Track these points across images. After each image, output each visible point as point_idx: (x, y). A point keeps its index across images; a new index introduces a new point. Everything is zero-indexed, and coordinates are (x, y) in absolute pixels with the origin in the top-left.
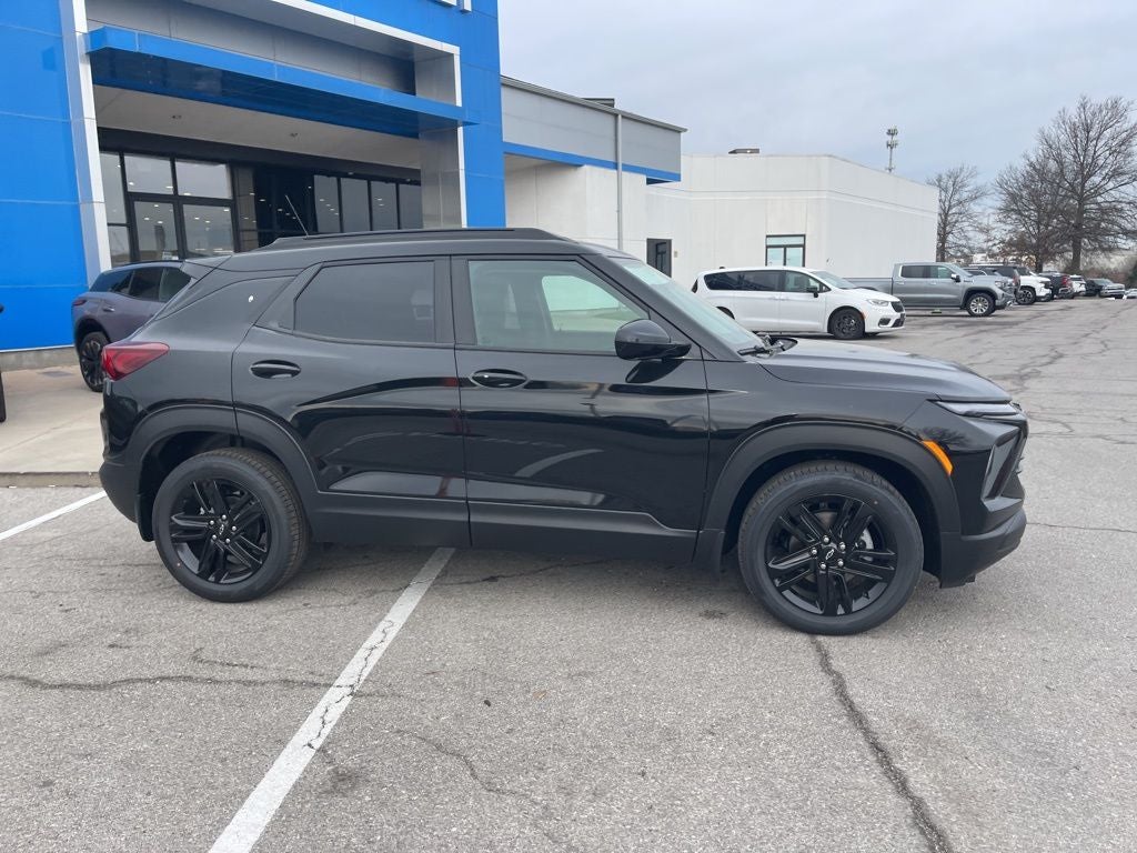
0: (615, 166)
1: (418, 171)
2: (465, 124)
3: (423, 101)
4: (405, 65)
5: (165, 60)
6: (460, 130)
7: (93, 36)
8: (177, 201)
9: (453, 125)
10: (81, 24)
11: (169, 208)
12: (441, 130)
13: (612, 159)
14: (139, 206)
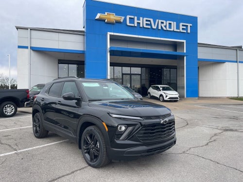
0: (237, 62)
1: (176, 66)
2: (186, 56)
3: (179, 52)
4: (175, 46)
5: (130, 52)
6: (185, 57)
7: (110, 48)
8: (131, 75)
9: (183, 56)
10: (109, 46)
11: (129, 76)
12: (181, 58)
13: (236, 60)
14: (124, 76)
